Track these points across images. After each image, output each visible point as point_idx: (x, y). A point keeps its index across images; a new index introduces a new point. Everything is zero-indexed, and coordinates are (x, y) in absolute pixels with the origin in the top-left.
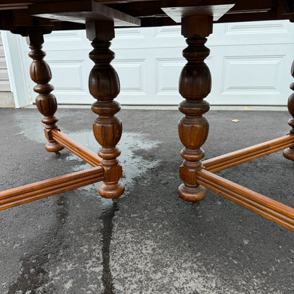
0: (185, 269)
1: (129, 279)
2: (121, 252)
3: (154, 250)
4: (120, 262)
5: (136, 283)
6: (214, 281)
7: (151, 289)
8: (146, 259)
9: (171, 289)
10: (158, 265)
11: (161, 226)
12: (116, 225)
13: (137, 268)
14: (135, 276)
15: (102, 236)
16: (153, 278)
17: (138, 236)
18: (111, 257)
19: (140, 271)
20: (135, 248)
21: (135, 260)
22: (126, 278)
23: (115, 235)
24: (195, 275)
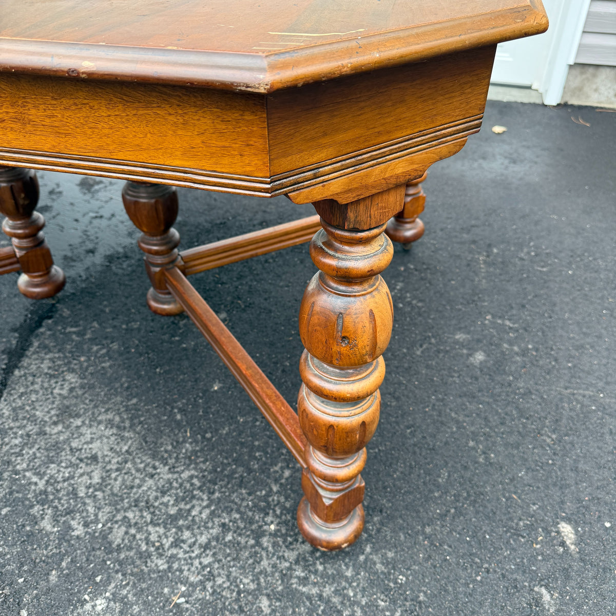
0: (100, 423)
1: (14, 430)
2: (22, 390)
3: (72, 390)
4: (14, 405)
5: (22, 436)
6: (130, 442)
7: (37, 446)
8: (53, 403)
9: (64, 449)
10: (65, 413)
11: (104, 351)
12: (36, 344)
13: (34, 415)
14: (25, 426)
15: (6, 361)
16: (48, 432)
17: (59, 366)
18: (5, 395)
19: (36, 420)
20: (46, 385)
21: (36, 404)
22: (11, 428)
23: (25, 362)
24: (108, 432)
